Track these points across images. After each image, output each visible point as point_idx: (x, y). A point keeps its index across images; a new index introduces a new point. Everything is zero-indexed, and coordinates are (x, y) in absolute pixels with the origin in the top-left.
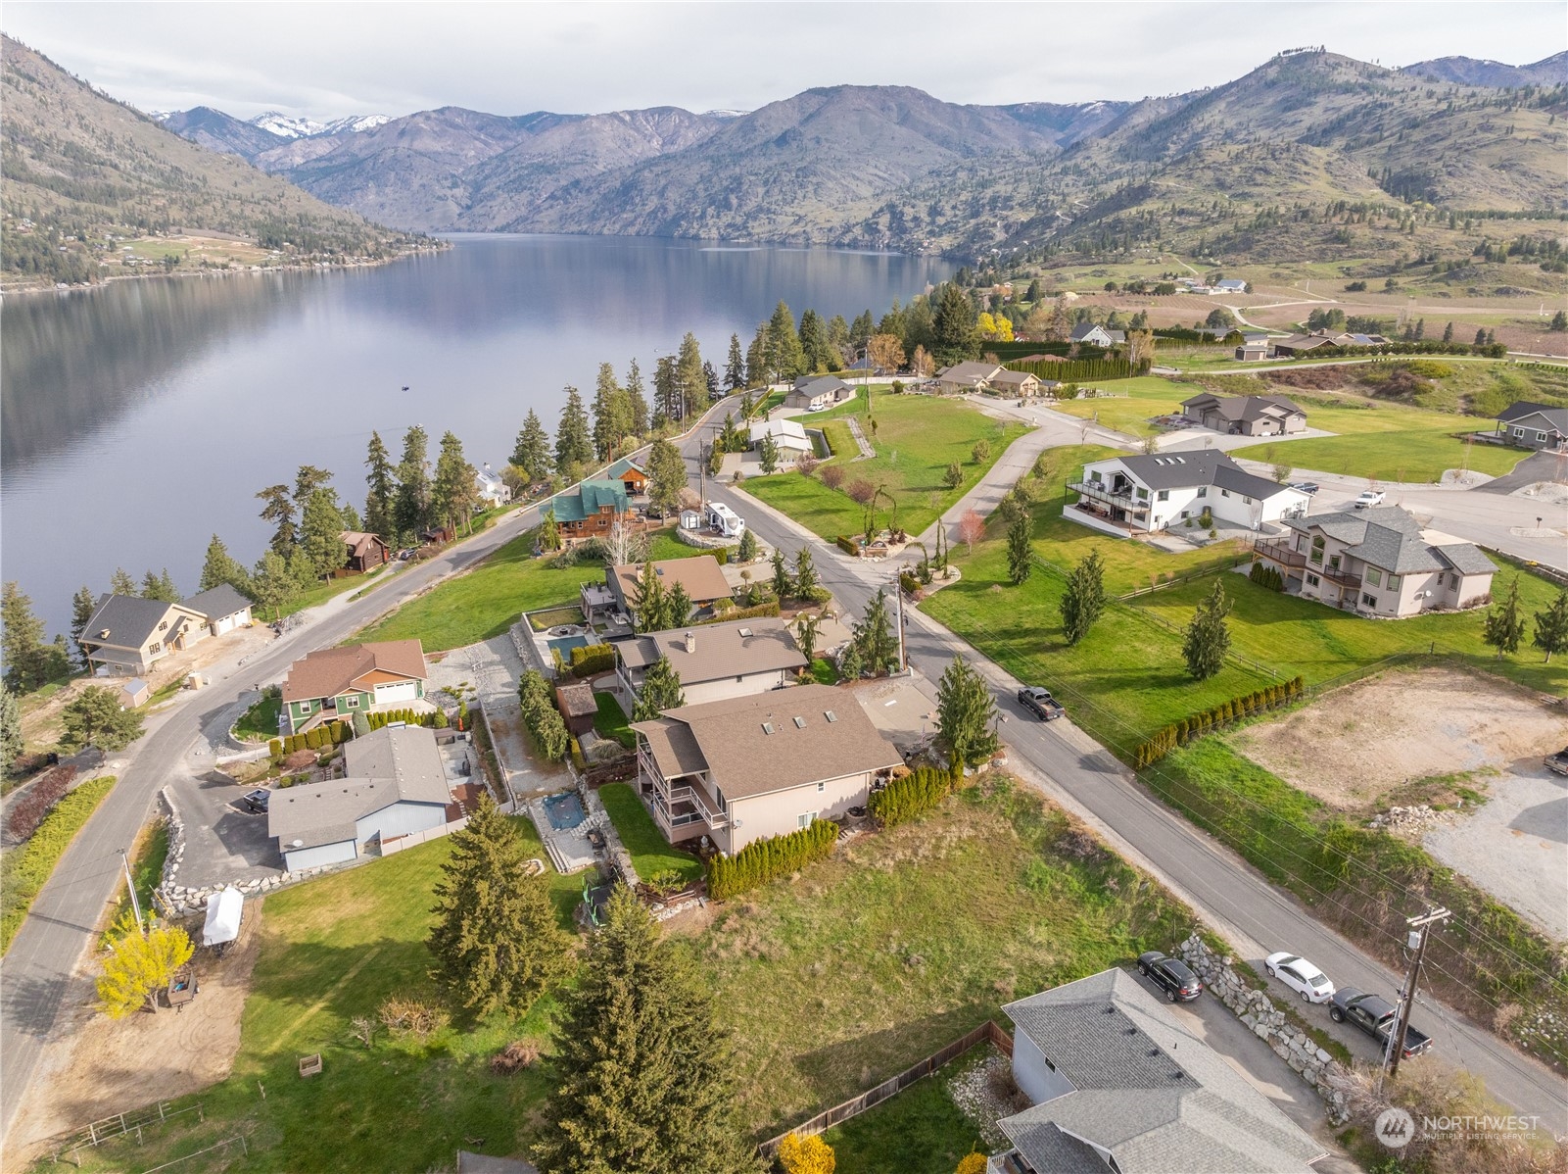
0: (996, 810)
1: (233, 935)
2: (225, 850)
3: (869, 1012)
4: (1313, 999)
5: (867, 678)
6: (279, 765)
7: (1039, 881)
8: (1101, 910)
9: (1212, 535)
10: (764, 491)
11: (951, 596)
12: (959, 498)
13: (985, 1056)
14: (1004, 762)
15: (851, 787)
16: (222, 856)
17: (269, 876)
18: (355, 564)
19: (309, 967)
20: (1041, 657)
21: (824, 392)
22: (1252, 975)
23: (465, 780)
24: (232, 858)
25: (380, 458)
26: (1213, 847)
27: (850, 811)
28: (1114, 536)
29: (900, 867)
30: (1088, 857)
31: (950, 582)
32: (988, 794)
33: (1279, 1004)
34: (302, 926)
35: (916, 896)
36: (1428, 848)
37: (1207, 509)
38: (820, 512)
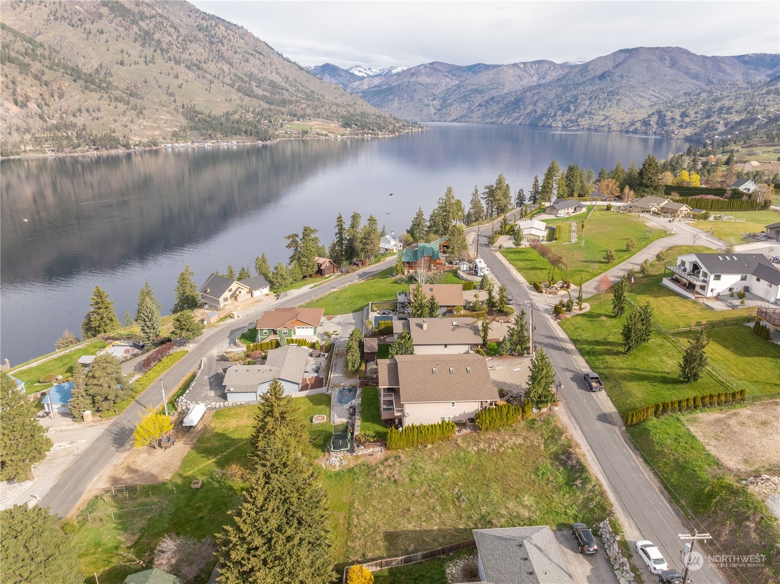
0: (540, 433)
1: (194, 424)
2: (209, 388)
3: (429, 519)
4: (653, 571)
5: (513, 355)
6: (248, 356)
7: (543, 474)
8: (567, 496)
9: (742, 303)
10: (511, 256)
11: (579, 319)
12: (610, 268)
13: (470, 554)
14: (556, 409)
15: (470, 407)
16: (207, 390)
17: (220, 402)
18: (320, 272)
19: (217, 443)
20: (609, 359)
21: (567, 207)
22: (626, 548)
23: (316, 375)
24: (210, 392)
27: (469, 419)
28: (685, 298)
29: (479, 452)
30: (573, 467)
31: (582, 312)
32: (540, 423)
33: (634, 569)
34: (223, 425)
35: (479, 468)
36: (769, 503)
37: (747, 289)
38: (532, 269)
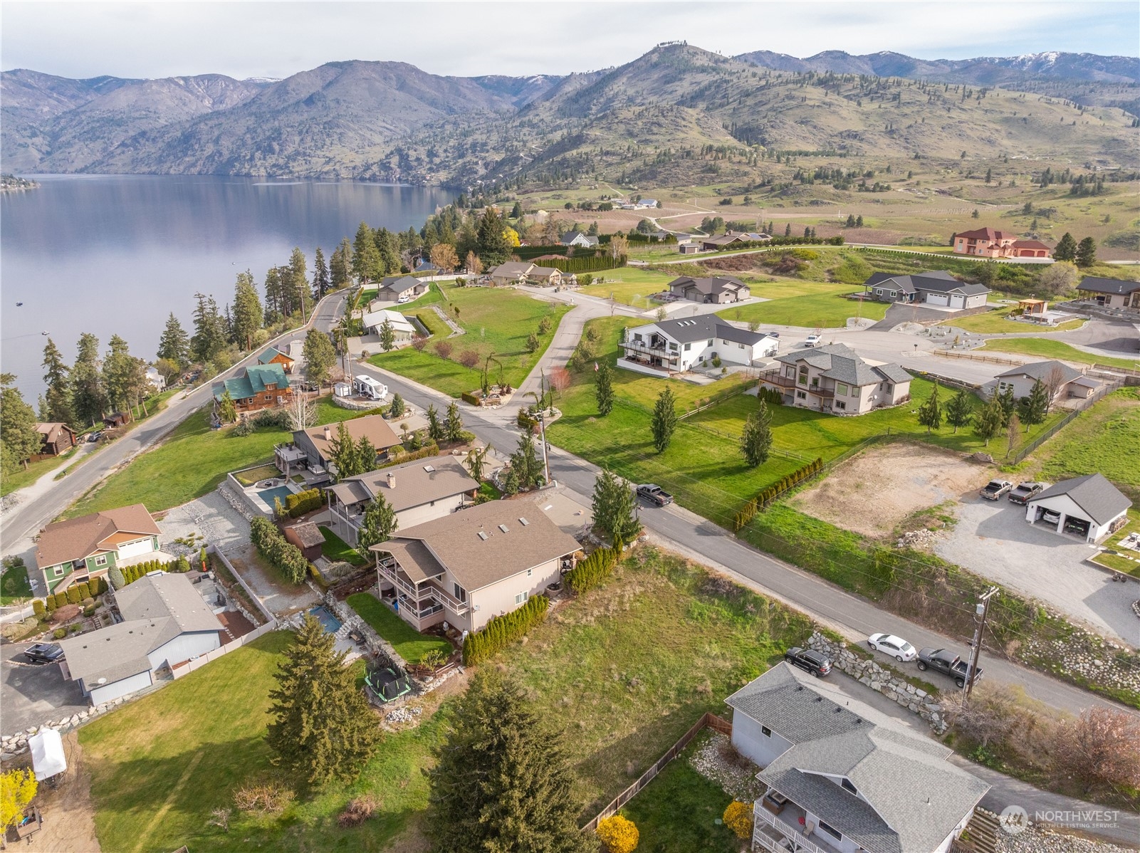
0: (652, 571)
2: (26, 699)
3: (615, 724)
5: (522, 492)
6: (45, 621)
7: (700, 614)
8: (748, 627)
9: (724, 371)
11: (560, 428)
12: (538, 359)
13: (708, 737)
14: (647, 537)
15: (548, 570)
17: (77, 713)
18: (49, 449)
20: (641, 464)
21: (406, 288)
22: (863, 652)
23: (222, 609)
24: (35, 705)
25: (55, 361)
26: (802, 575)
27: (549, 587)
28: (659, 377)
30: (728, 593)
31: (556, 418)
32: (643, 561)
33: (885, 667)
34: (123, 748)
36: (939, 555)
37: (714, 355)
38: (440, 376)
